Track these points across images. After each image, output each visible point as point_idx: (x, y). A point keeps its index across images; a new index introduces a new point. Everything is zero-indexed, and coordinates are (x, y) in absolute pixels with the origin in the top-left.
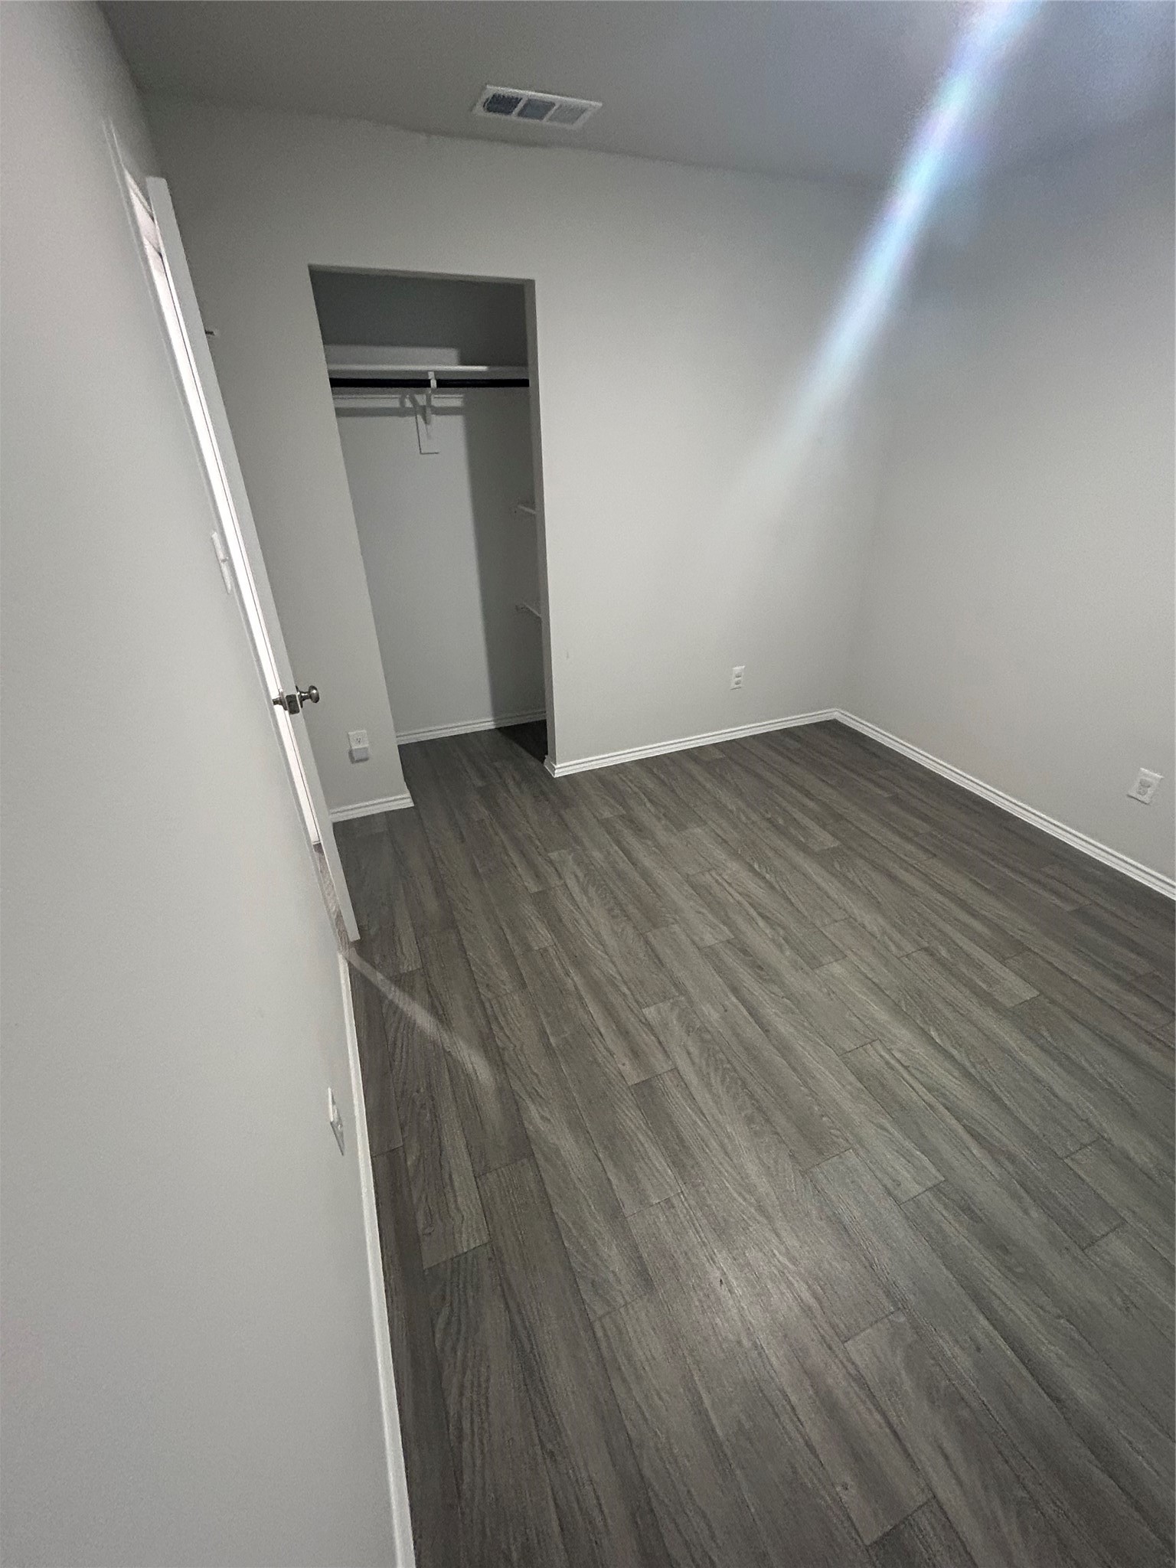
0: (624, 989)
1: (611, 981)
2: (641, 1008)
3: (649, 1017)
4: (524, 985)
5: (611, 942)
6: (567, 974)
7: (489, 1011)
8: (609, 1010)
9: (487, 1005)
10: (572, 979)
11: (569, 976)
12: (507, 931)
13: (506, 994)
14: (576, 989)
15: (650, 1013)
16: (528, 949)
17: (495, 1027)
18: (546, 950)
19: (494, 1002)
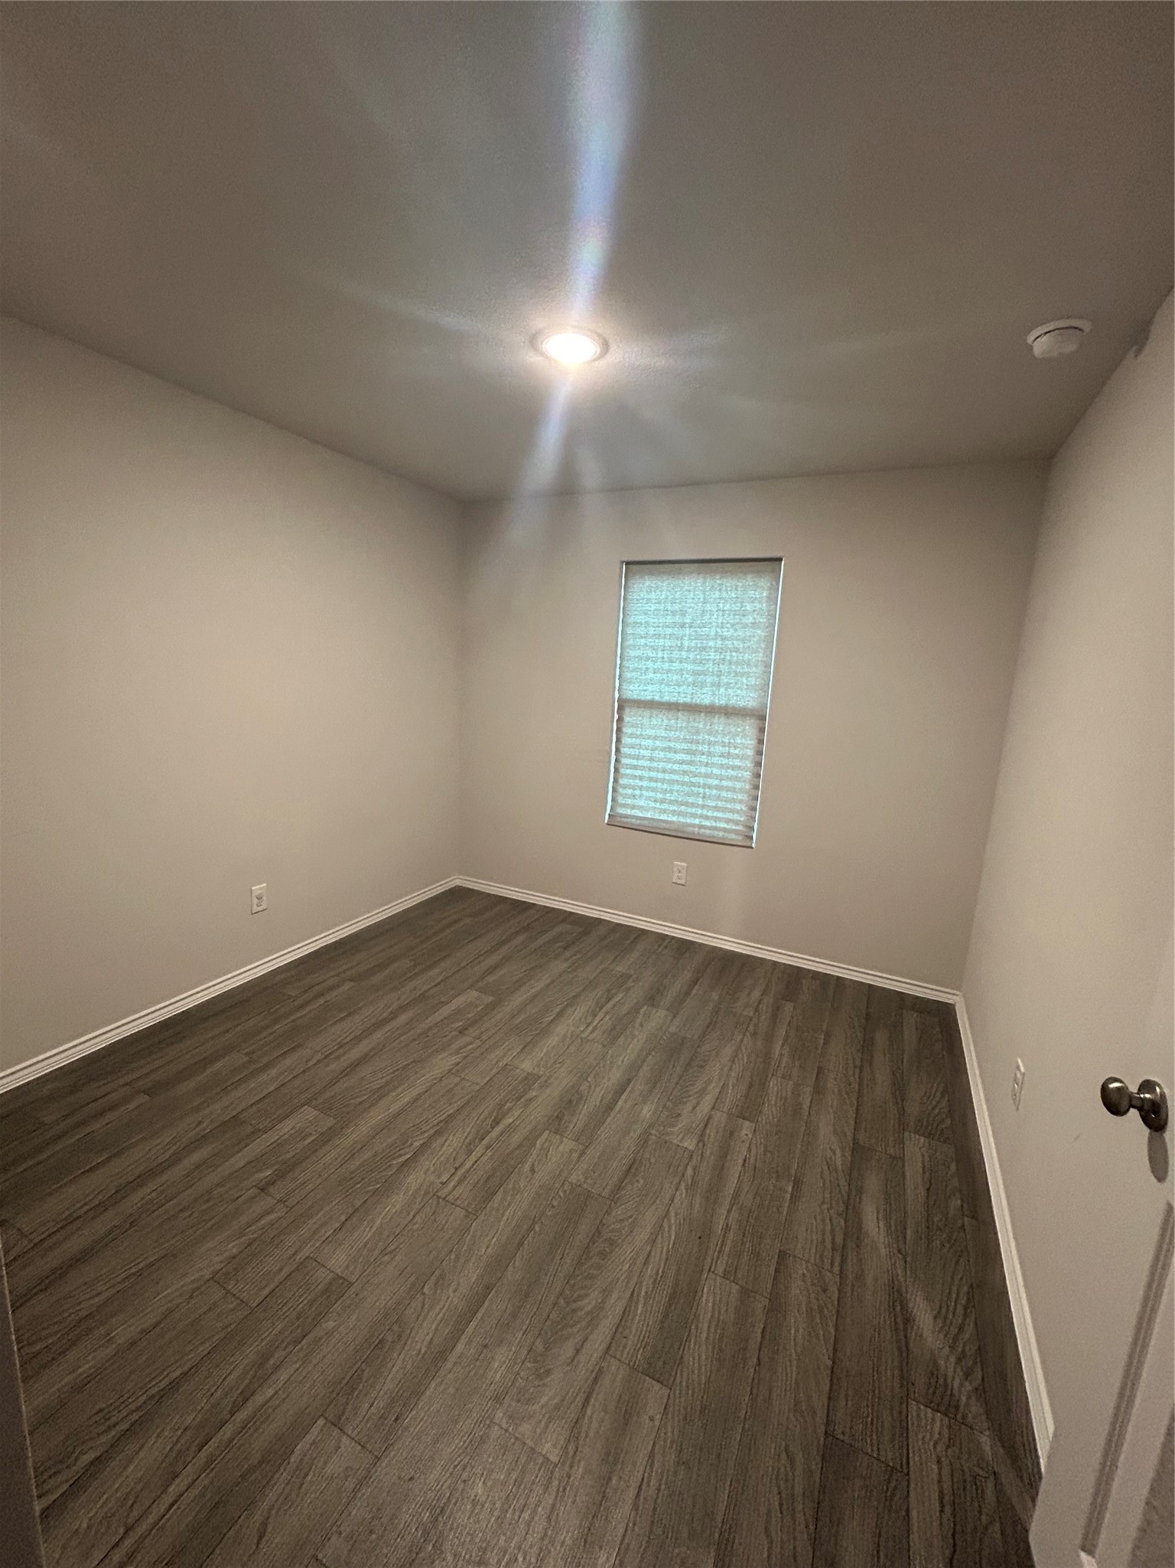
0: (689, 1171)
1: (692, 1187)
2: (693, 1152)
3: (695, 1142)
4: (782, 1256)
5: (650, 1218)
6: (727, 1228)
7: (838, 1259)
8: (720, 1171)
9: (836, 1269)
10: (727, 1217)
11: (727, 1225)
12: (754, 1344)
13: (808, 1262)
14: (732, 1205)
15: (690, 1144)
16: (746, 1293)
17: (839, 1240)
18: (725, 1276)
19: (827, 1266)
